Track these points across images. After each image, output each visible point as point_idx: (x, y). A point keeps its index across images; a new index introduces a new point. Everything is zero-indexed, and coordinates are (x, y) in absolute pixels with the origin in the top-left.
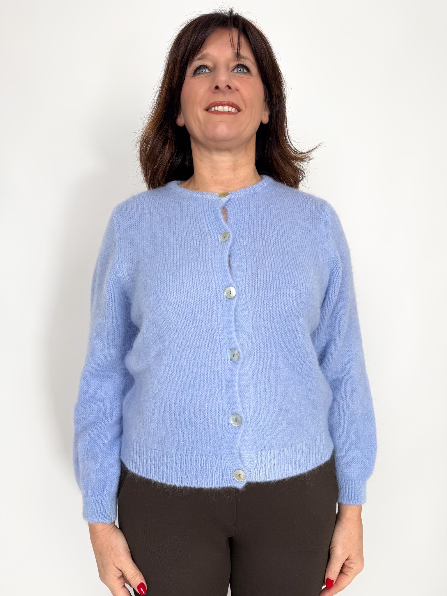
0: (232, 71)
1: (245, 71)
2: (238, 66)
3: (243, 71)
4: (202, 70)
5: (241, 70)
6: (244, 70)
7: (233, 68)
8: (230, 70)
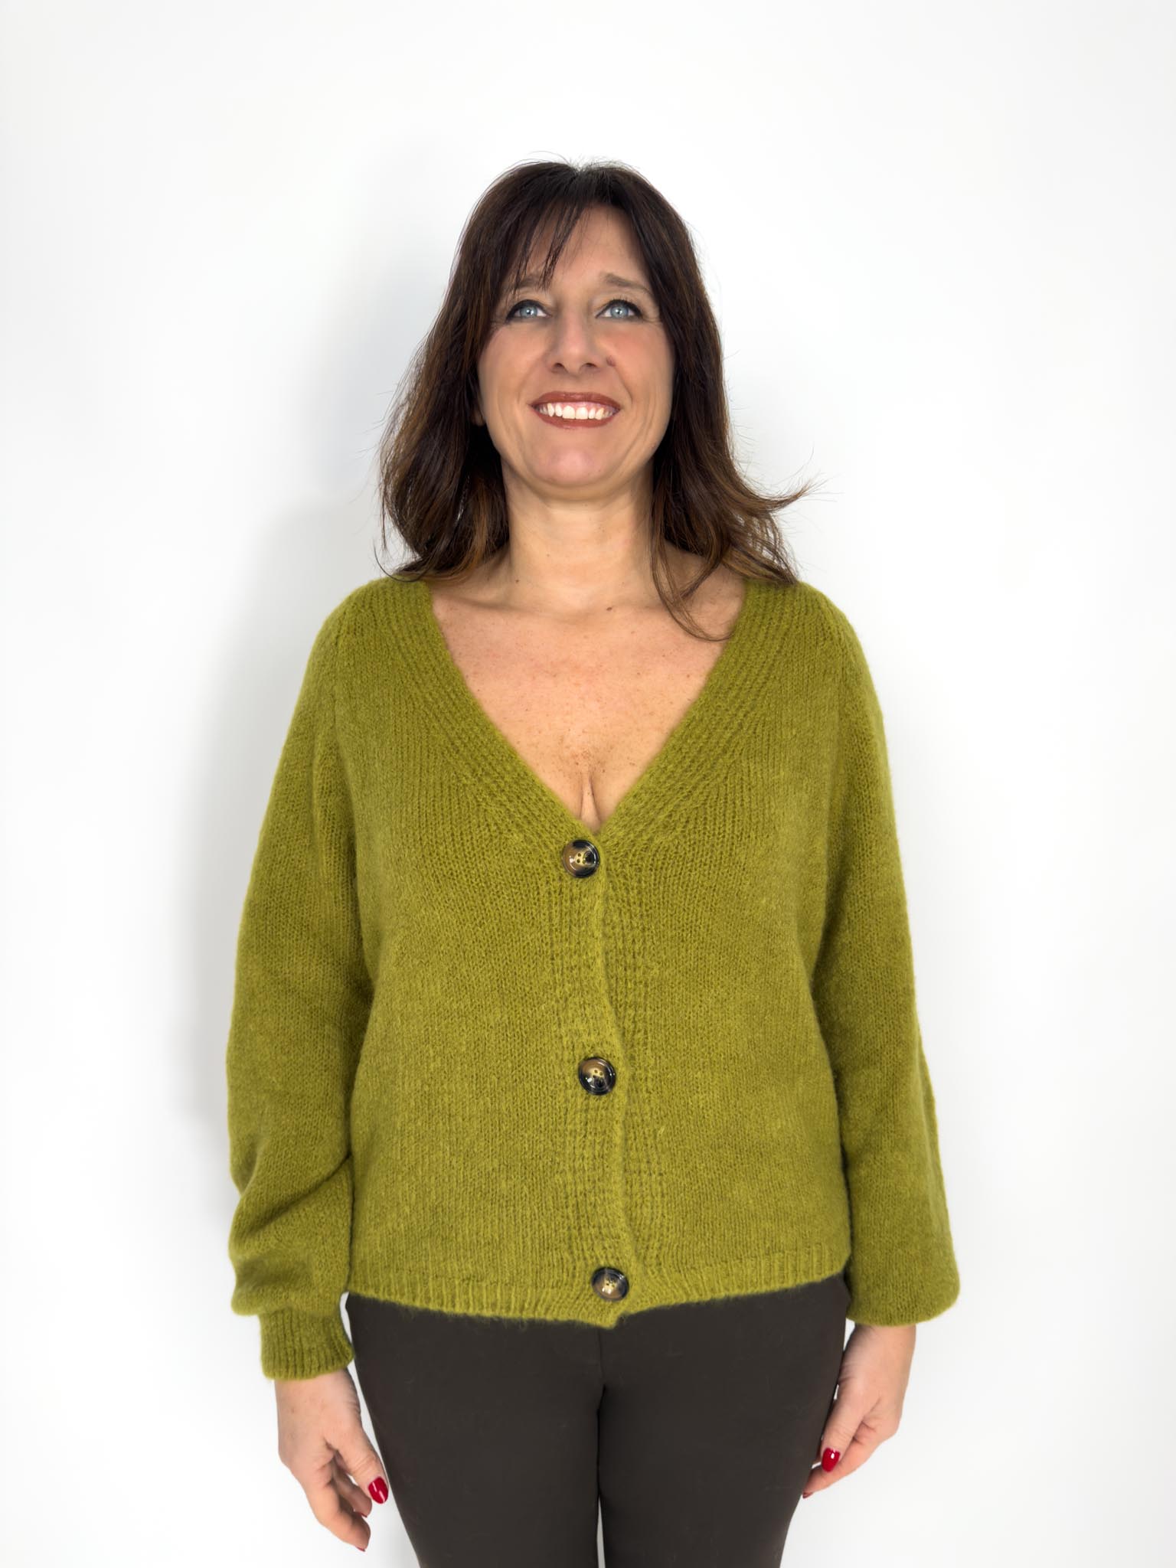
0: (598, 316)
1: (631, 313)
2: (613, 304)
3: (625, 313)
4: (528, 311)
5: (621, 312)
6: (627, 311)
7: (598, 309)
8: (595, 314)
